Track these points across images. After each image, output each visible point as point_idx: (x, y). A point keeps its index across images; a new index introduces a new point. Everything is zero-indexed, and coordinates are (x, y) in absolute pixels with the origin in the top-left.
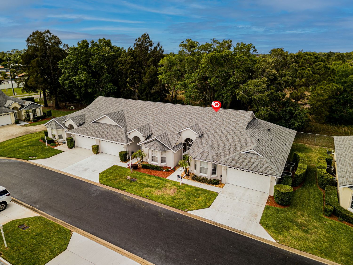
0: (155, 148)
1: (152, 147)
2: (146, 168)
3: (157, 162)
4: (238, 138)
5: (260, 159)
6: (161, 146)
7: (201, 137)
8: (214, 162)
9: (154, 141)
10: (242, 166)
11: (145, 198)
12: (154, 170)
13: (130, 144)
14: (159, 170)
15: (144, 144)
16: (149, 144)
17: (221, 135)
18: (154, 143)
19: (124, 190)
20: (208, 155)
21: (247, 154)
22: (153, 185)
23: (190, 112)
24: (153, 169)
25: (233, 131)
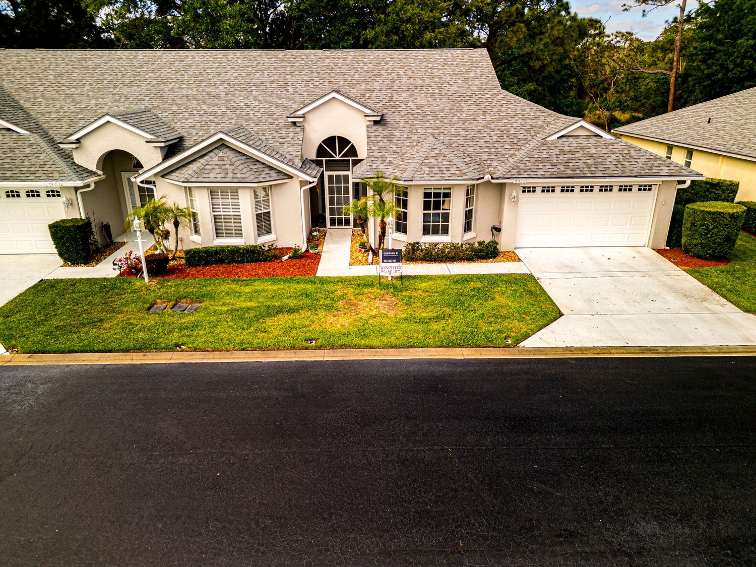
0: (230, 175)
1: (212, 175)
2: (208, 263)
3: (239, 235)
4: (499, 110)
5: (611, 147)
6: (252, 167)
7: (380, 122)
8: (483, 178)
9: (216, 151)
10: (578, 172)
11: (307, 348)
12: (242, 262)
13: (93, 186)
14: (265, 260)
15: (165, 174)
16: (194, 167)
17: (442, 111)
18: (216, 158)
19: (177, 345)
20: (448, 163)
21: (564, 139)
22: (293, 303)
23: (292, 66)
24: (238, 262)
25: (470, 96)
